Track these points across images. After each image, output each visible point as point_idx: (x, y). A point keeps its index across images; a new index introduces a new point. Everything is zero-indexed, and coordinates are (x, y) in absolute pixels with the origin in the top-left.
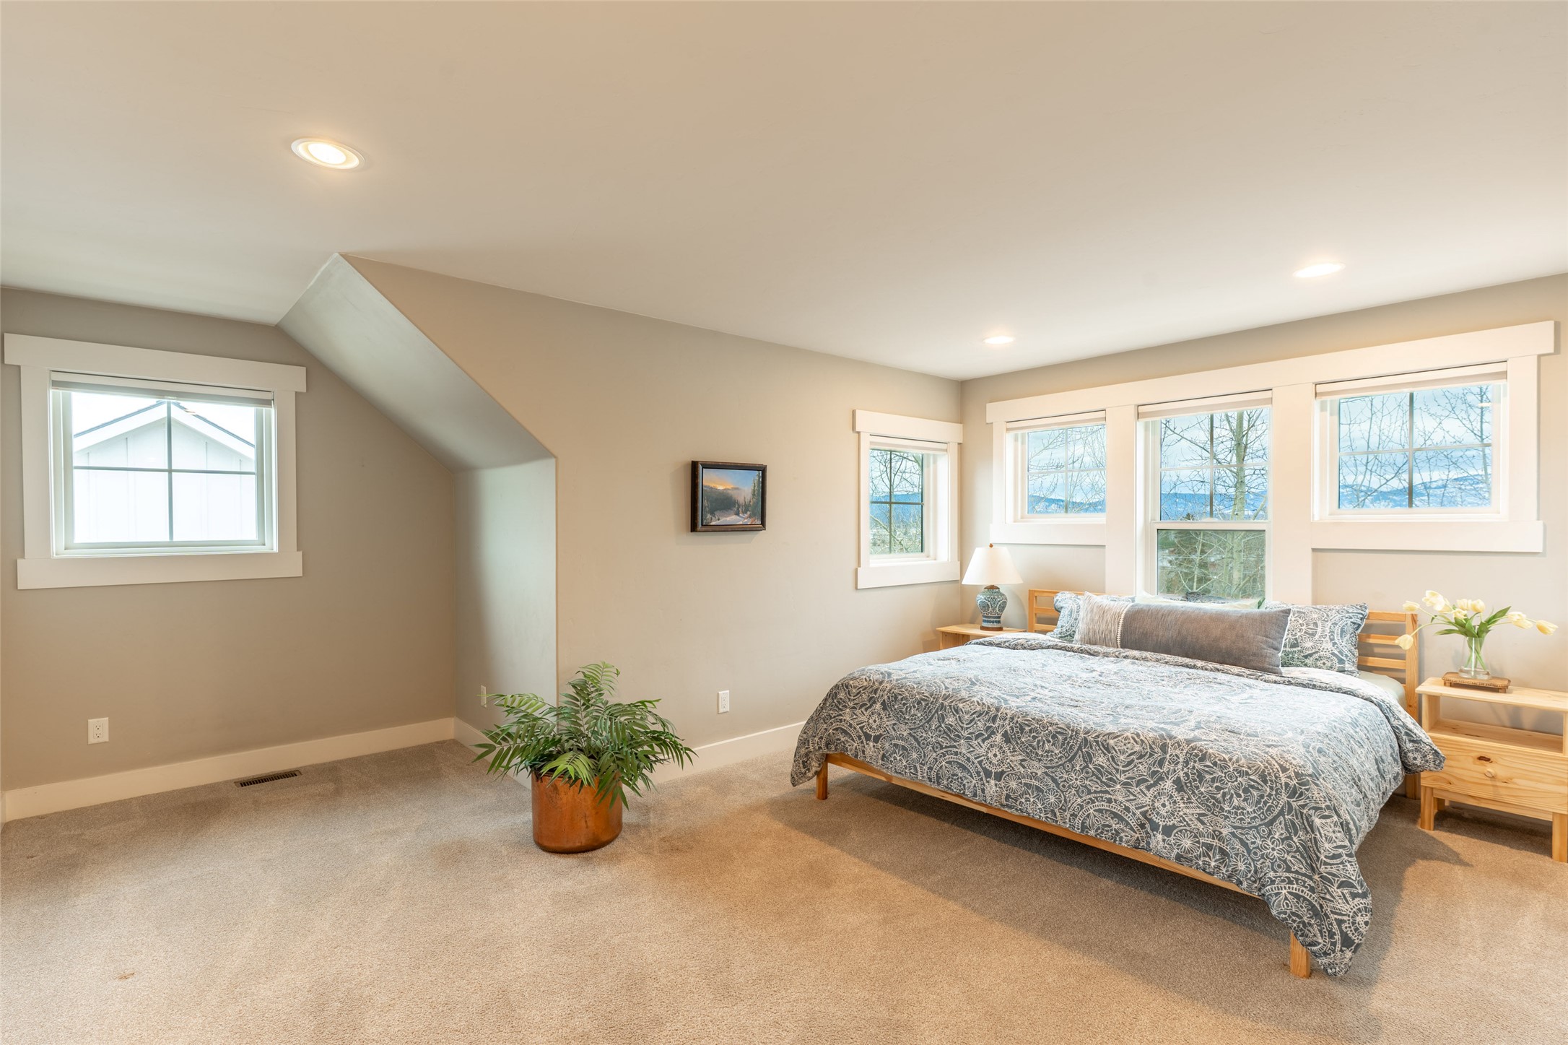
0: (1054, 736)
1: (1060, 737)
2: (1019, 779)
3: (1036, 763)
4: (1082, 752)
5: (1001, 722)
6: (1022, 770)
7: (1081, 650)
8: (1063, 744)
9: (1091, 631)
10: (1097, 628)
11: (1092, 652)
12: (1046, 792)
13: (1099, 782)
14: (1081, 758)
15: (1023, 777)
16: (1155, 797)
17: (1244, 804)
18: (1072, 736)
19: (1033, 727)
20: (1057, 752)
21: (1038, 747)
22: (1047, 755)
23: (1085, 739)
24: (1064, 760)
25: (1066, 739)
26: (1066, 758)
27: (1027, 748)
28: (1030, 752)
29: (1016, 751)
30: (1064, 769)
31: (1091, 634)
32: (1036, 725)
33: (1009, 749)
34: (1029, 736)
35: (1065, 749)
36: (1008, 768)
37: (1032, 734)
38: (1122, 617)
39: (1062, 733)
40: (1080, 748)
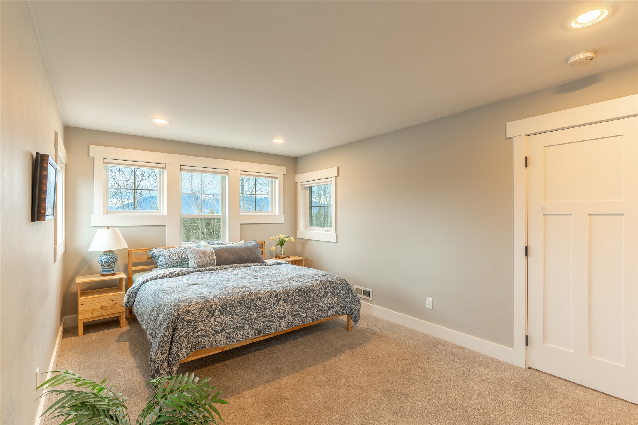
0: (240, 302)
1: (242, 302)
2: (231, 327)
3: (236, 317)
4: (252, 303)
5: (216, 306)
6: (231, 323)
7: (206, 270)
8: (245, 304)
9: (202, 261)
10: (204, 260)
11: (211, 270)
12: (244, 326)
13: (261, 312)
14: (253, 306)
15: (233, 325)
16: (279, 308)
17: (299, 297)
18: (246, 300)
19: (230, 302)
20: (243, 308)
21: (235, 309)
22: (240, 311)
23: (251, 298)
24: (247, 310)
25: (245, 301)
26: (248, 308)
27: (231, 312)
28: (232, 313)
29: (227, 316)
30: (248, 313)
31: (202, 263)
32: (231, 301)
33: (223, 316)
34: (230, 307)
35: (246, 305)
36: (225, 324)
37: (231, 305)
38: (214, 253)
39: (243, 300)
40: (251, 303)
